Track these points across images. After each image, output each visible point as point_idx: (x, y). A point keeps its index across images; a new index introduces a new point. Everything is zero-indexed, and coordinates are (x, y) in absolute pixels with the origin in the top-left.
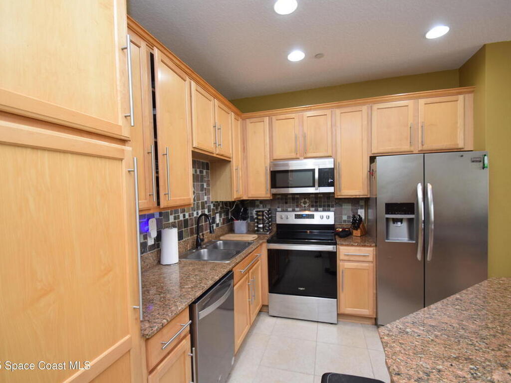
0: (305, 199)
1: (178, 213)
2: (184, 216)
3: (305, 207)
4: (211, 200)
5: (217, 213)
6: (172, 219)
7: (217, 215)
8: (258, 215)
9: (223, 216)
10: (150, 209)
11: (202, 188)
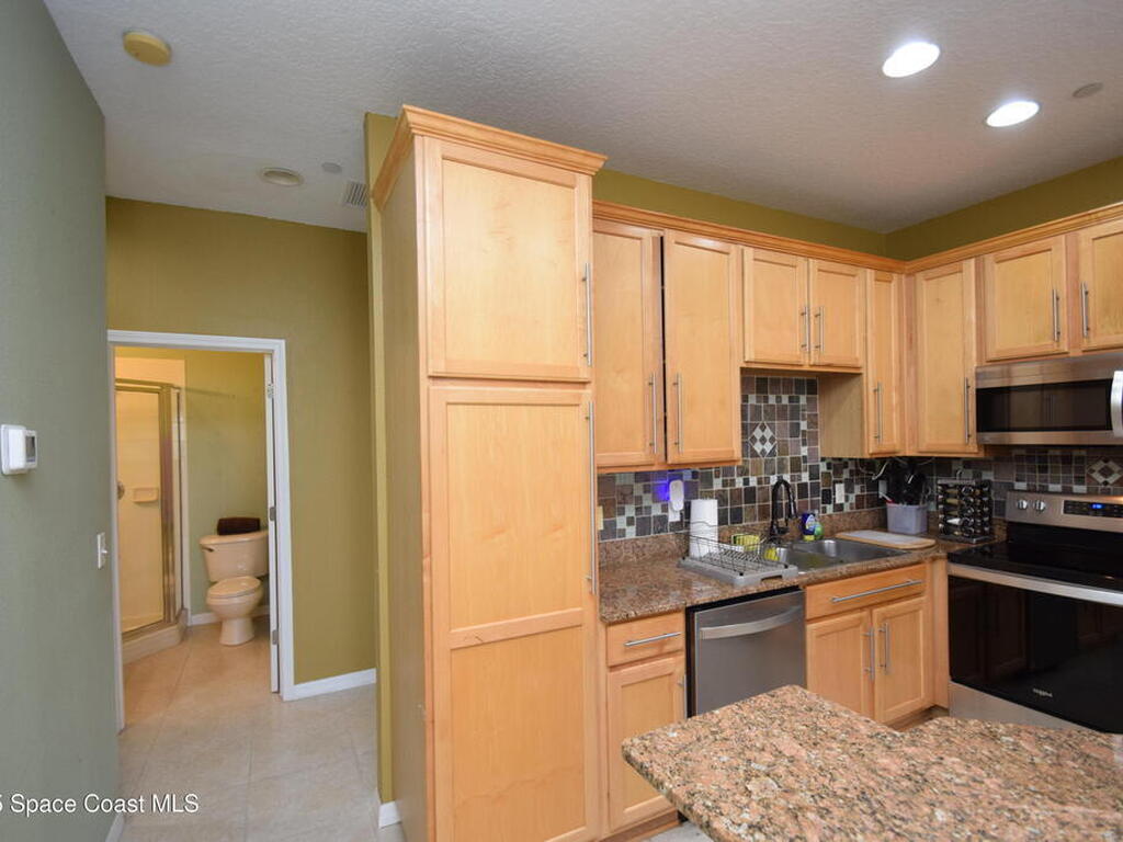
0: (1106, 461)
1: (733, 475)
2: (746, 482)
3: (1106, 483)
4: (820, 455)
5: (841, 482)
6: (717, 484)
7: (837, 486)
8: (947, 495)
9: (857, 490)
10: (652, 465)
11: (796, 430)
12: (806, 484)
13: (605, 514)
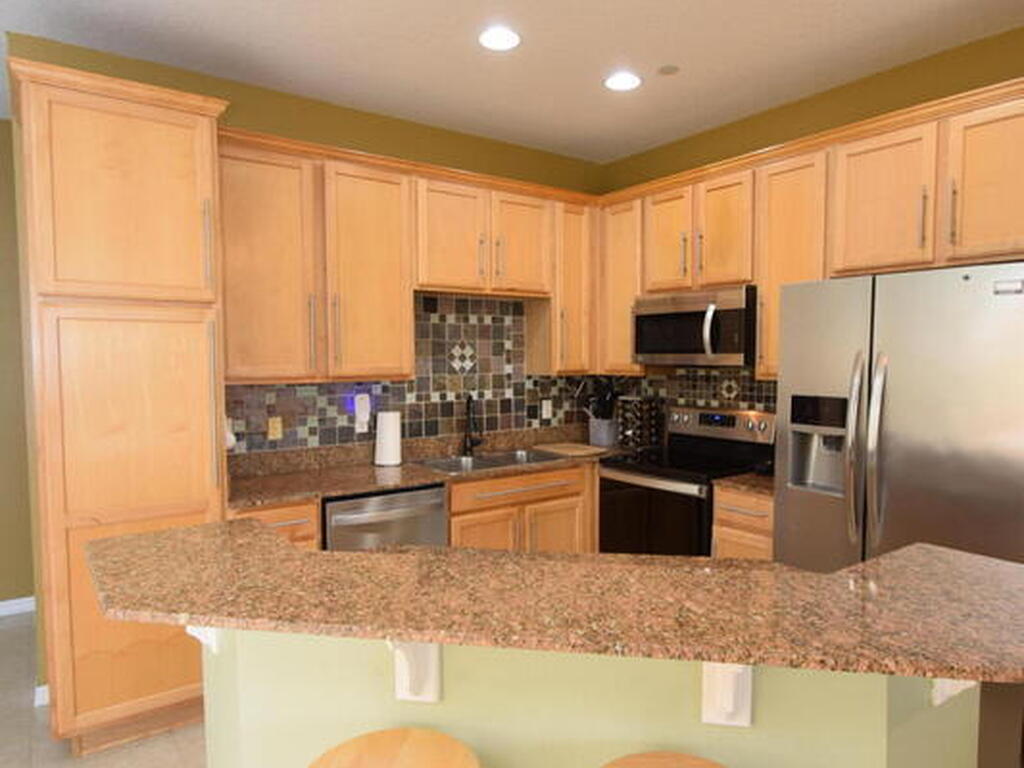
0: (729, 380)
1: (428, 390)
2: (443, 397)
3: (729, 398)
4: (525, 373)
5: (548, 399)
6: (411, 398)
7: (544, 402)
8: (626, 410)
9: (566, 406)
10: (314, 377)
11: (499, 349)
12: (509, 400)
13: (285, 424)
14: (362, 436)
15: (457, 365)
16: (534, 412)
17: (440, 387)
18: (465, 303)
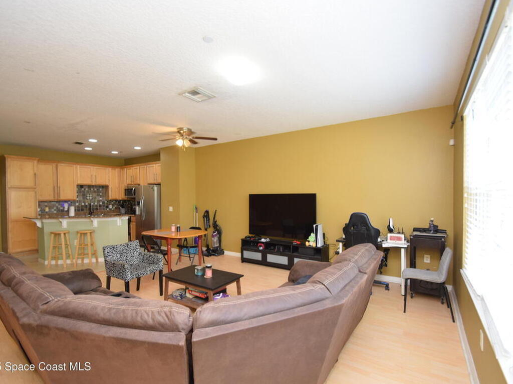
1: (81, 203)
2: (85, 204)
6: (77, 204)
7: (110, 205)
9: (116, 206)
11: (98, 195)
13: (49, 209)
14: (66, 211)
15: (88, 198)
16: (107, 207)
17: (84, 202)
18: (90, 187)
